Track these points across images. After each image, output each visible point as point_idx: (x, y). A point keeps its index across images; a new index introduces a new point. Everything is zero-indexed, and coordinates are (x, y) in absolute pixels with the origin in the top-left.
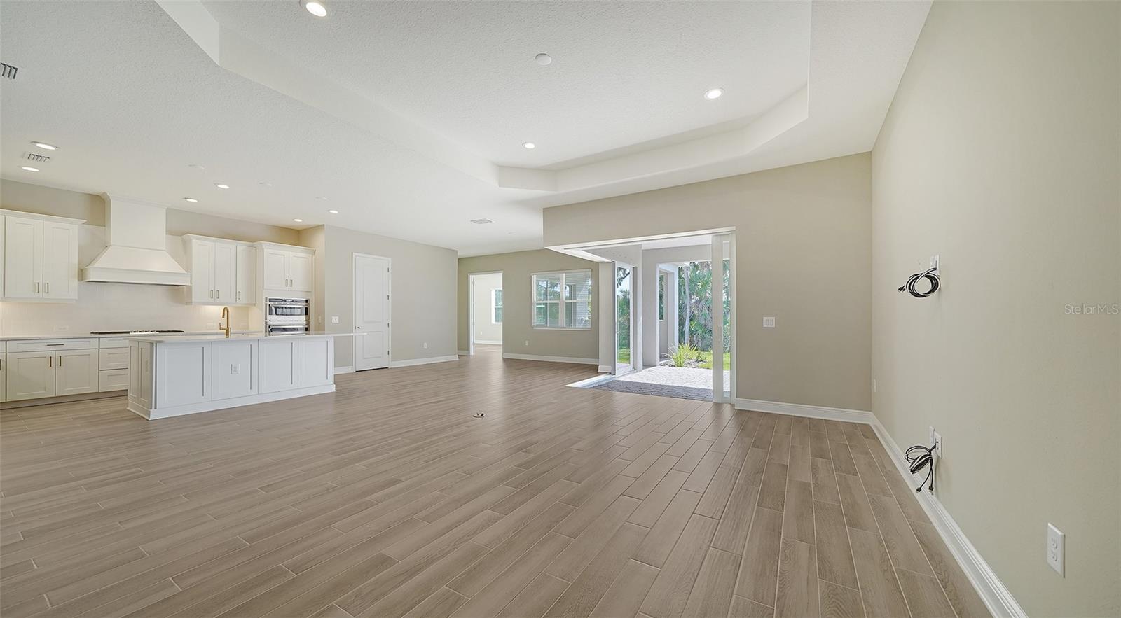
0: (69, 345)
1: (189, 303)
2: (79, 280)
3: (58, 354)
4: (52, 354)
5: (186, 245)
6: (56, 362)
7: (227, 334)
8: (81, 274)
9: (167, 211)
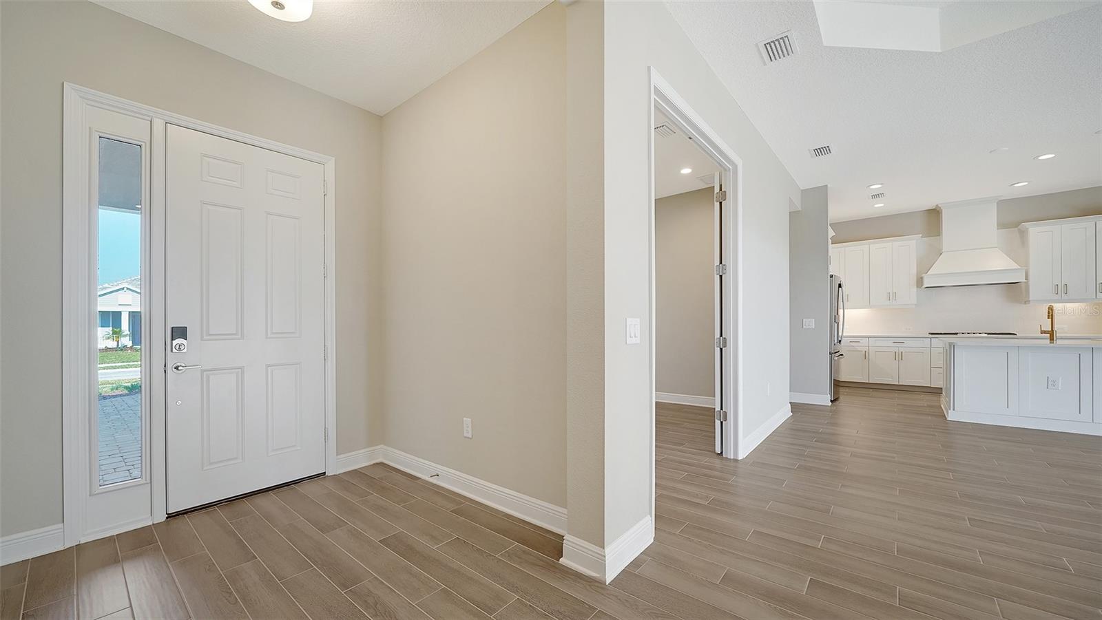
0: (909, 343)
1: (1027, 302)
2: (917, 287)
3: (901, 350)
4: (896, 350)
5: (1023, 234)
6: (899, 356)
7: (1052, 339)
8: (920, 282)
9: (997, 203)
